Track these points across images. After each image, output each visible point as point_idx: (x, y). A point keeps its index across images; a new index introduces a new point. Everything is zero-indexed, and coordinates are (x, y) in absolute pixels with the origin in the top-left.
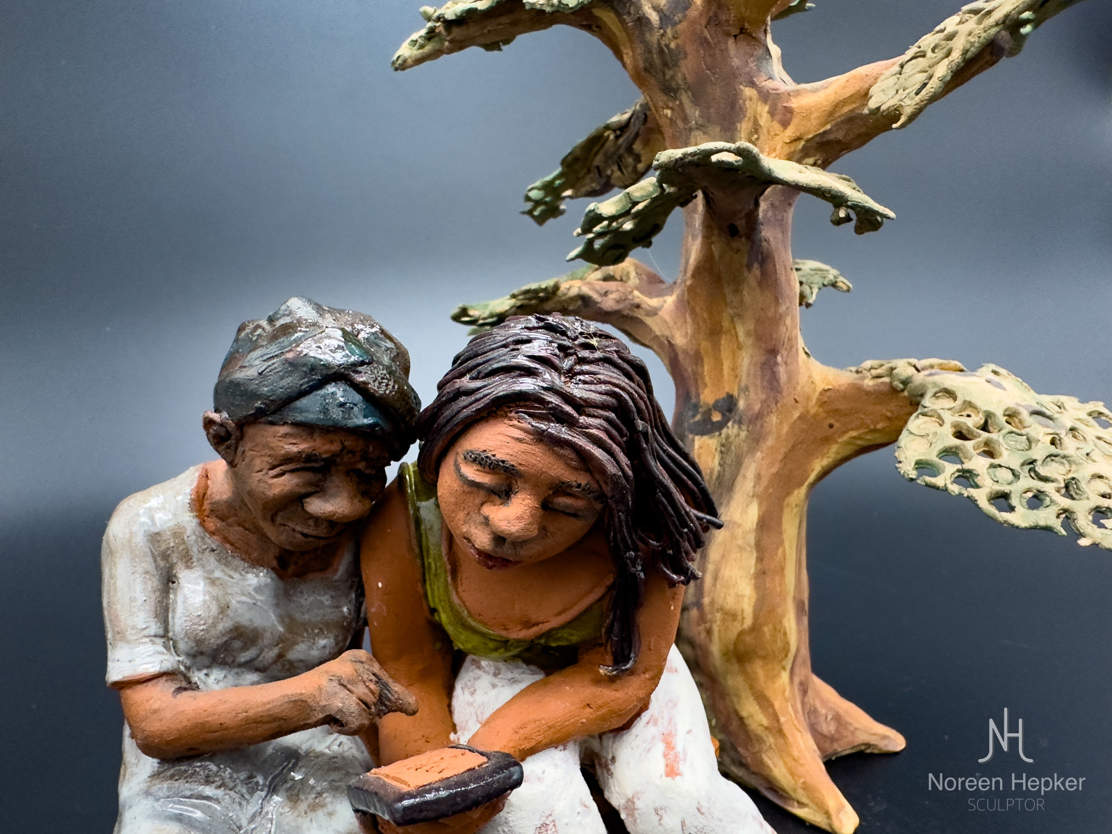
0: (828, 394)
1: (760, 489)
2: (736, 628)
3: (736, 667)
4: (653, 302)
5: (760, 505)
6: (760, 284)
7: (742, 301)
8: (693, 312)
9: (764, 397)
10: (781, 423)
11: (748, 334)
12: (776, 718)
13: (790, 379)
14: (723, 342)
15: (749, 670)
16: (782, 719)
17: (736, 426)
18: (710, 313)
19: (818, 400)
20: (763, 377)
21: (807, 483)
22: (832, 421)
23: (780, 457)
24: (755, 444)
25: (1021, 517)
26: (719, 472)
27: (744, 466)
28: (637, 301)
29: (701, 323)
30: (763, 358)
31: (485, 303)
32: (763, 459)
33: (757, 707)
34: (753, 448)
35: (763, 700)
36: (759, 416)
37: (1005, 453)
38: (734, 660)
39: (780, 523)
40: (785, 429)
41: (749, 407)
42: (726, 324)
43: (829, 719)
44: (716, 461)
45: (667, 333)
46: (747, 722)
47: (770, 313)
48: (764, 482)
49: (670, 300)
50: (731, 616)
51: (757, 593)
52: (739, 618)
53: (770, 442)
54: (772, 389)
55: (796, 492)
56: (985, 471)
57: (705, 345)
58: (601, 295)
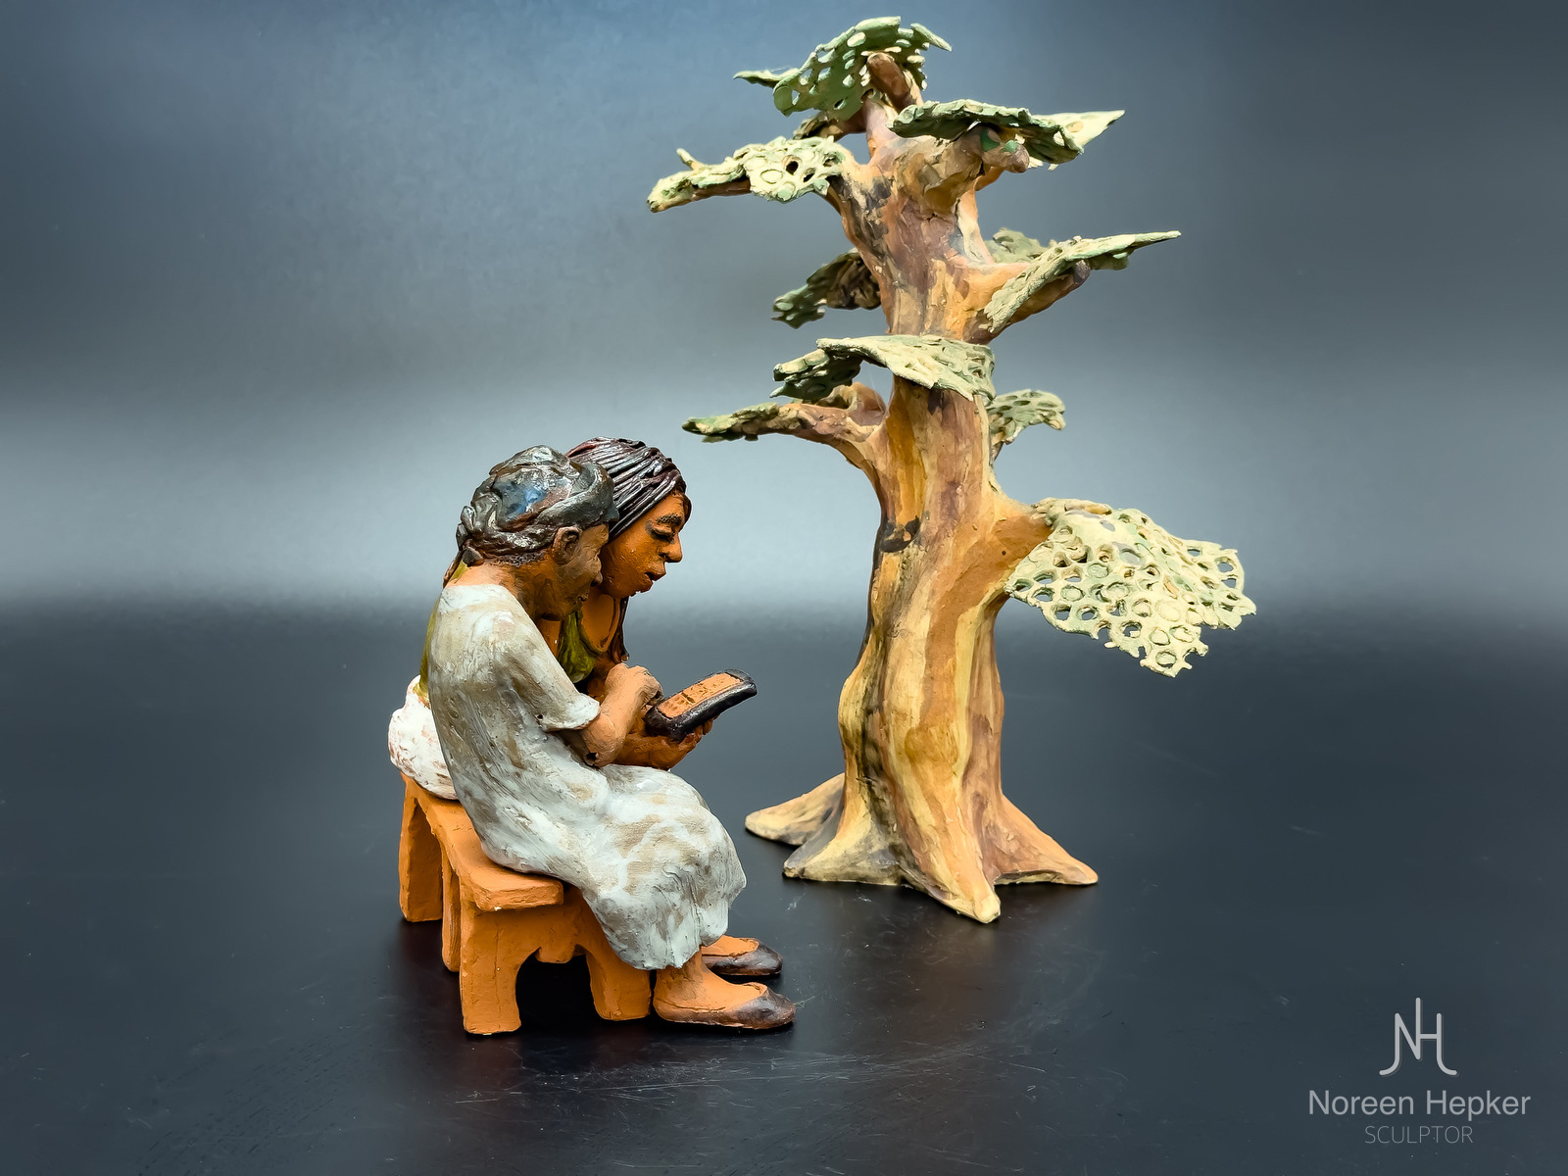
0: (1003, 524)
1: (933, 604)
2: (905, 728)
3: (908, 767)
4: (863, 429)
5: (932, 617)
6: (942, 425)
7: (926, 438)
8: (891, 443)
9: (942, 522)
10: (958, 547)
11: (932, 466)
12: (942, 818)
13: (968, 508)
14: (915, 471)
15: (921, 771)
16: (948, 820)
17: (916, 546)
18: (903, 445)
19: (994, 529)
20: (943, 505)
21: (981, 603)
22: (1004, 549)
23: (957, 577)
24: (932, 563)
25: (1070, 624)
26: (900, 586)
27: (921, 581)
28: (848, 427)
29: (897, 453)
30: (944, 489)
31: (712, 417)
32: (938, 577)
33: (928, 808)
34: (929, 569)
35: (932, 800)
36: (937, 538)
37: (1084, 578)
38: (907, 760)
39: (953, 636)
40: (962, 552)
41: (928, 530)
42: (915, 455)
43: (1009, 839)
44: (899, 577)
45: (872, 459)
46: (918, 821)
47: (951, 450)
48: (938, 598)
49: (877, 428)
50: (903, 715)
51: (925, 696)
52: (908, 717)
53: (947, 562)
54: (950, 515)
55: (971, 610)
56: (1060, 590)
57: (901, 473)
58: (816, 419)
